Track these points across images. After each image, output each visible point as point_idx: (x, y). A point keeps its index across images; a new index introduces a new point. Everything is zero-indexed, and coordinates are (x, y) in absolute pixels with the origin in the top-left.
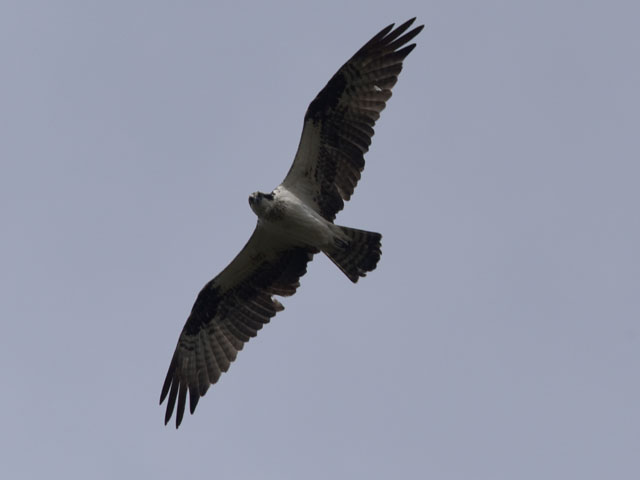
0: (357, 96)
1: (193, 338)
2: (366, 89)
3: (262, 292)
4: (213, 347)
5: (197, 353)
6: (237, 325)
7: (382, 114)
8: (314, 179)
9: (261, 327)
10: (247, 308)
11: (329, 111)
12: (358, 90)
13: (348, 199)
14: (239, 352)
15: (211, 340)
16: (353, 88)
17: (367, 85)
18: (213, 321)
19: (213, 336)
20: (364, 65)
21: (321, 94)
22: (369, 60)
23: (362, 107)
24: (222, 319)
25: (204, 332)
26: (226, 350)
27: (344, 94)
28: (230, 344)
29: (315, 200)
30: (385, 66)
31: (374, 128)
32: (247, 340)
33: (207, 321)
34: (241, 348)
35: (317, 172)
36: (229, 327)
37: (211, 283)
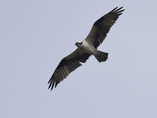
0: (107, 21)
1: (59, 70)
2: (109, 20)
3: (77, 61)
4: (63, 72)
5: (59, 73)
6: (70, 68)
7: (112, 26)
8: (93, 38)
9: (76, 69)
10: (73, 64)
11: (100, 24)
12: (107, 20)
13: (101, 43)
14: (69, 74)
15: (63, 71)
16: (106, 20)
17: (110, 20)
18: (64, 66)
19: (64, 70)
20: (109, 15)
21: (98, 20)
22: (111, 15)
23: (108, 24)
24: (66, 66)
25: (61, 69)
26: (66, 73)
27: (104, 20)
28: (67, 72)
29: (93, 43)
30: (114, 16)
31: (110, 29)
32: (72, 72)
33: (63, 66)
34: (70, 73)
35: (94, 36)
36: (68, 68)
37: (65, 58)
